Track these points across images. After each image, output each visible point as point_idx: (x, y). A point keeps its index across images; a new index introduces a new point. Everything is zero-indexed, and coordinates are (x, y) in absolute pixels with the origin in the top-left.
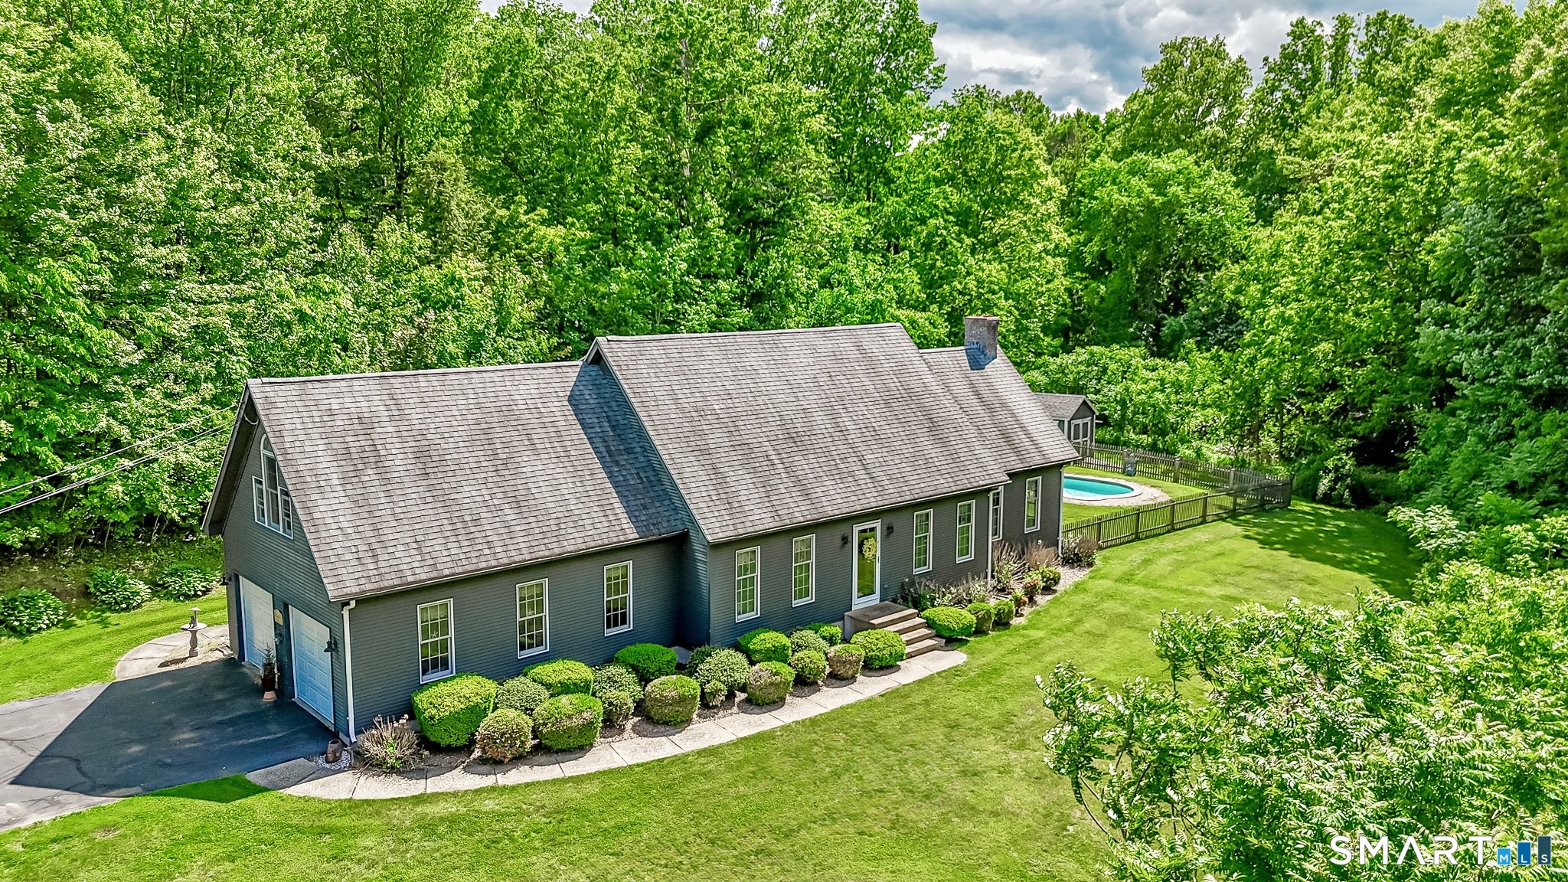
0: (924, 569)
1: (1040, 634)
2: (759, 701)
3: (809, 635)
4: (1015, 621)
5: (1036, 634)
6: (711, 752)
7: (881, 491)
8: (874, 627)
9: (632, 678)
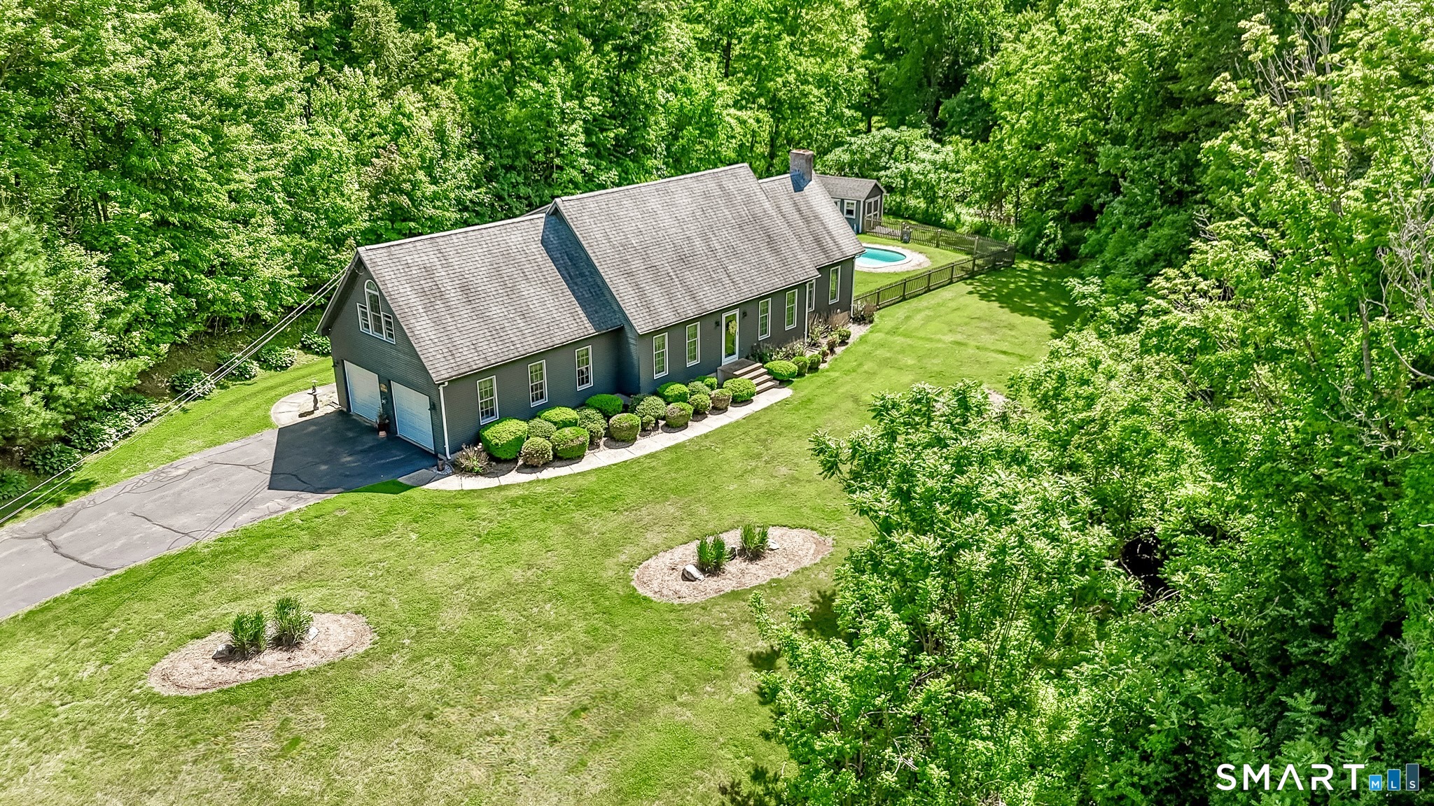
0: (765, 337)
1: (837, 374)
2: (673, 425)
3: (698, 384)
4: (822, 366)
5: (834, 374)
6: (652, 456)
7: (739, 290)
8: (737, 376)
9: (599, 416)
